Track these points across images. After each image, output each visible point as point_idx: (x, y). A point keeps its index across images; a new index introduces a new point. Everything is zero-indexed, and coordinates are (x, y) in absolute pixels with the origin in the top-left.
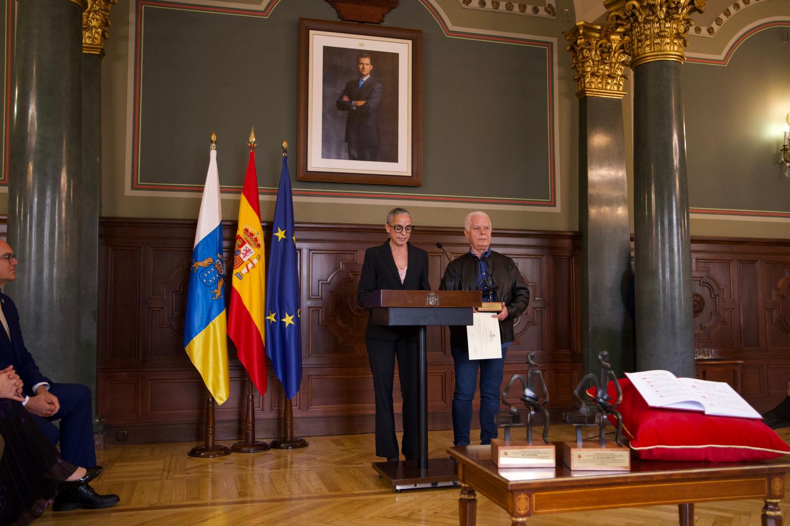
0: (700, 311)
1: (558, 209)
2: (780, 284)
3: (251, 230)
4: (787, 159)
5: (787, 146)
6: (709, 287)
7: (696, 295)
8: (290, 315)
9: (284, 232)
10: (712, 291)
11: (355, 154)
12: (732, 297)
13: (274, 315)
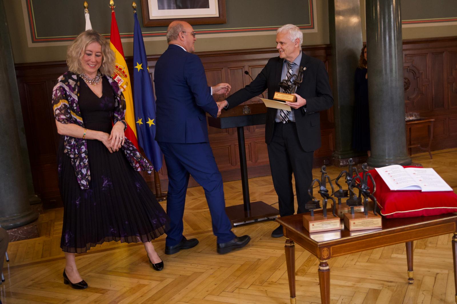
0: (408, 88)
1: (315, 30)
3: (120, 66)
6: (413, 72)
7: (406, 79)
8: (151, 119)
9: (141, 65)
10: (415, 75)
11: (181, 5)
12: (428, 78)
13: (141, 120)
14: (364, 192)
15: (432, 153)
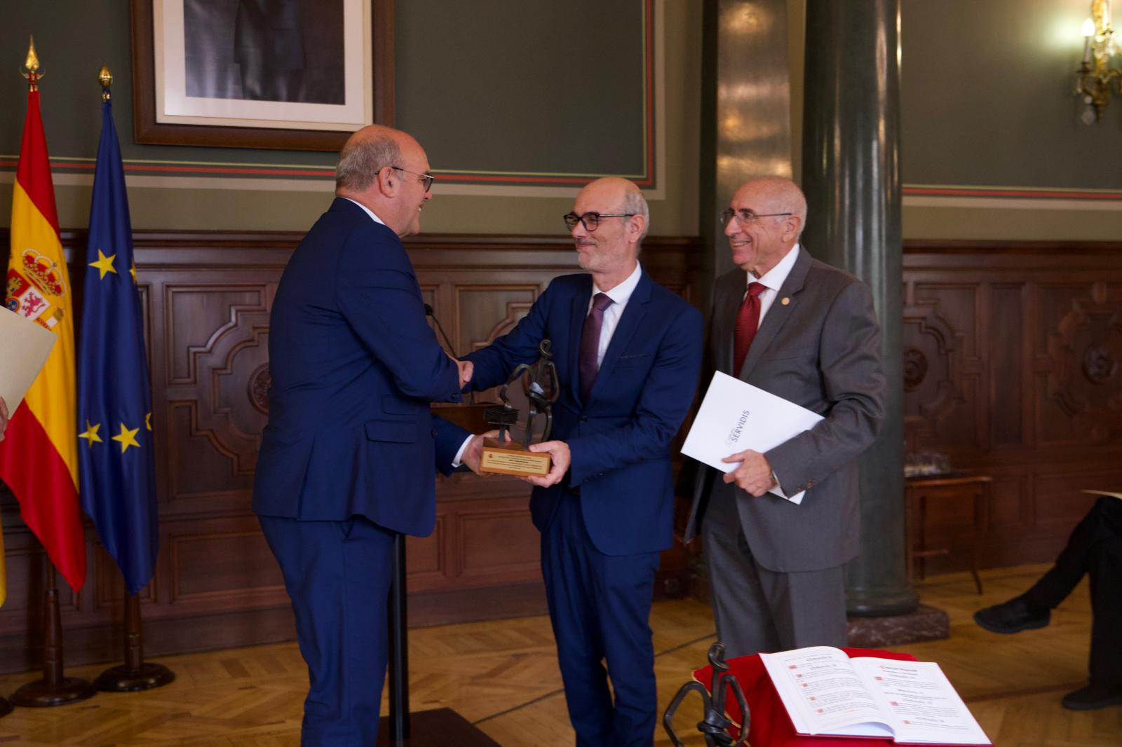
0: (919, 380)
1: (660, 193)
2: (1064, 325)
3: (40, 258)
4: (1088, 89)
5: (1088, 63)
6: (936, 333)
7: (914, 351)
8: (130, 428)
9: (111, 259)
10: (942, 344)
11: (258, 89)
12: (978, 353)
13: (96, 428)
14: (712, 735)
15: (982, 574)
